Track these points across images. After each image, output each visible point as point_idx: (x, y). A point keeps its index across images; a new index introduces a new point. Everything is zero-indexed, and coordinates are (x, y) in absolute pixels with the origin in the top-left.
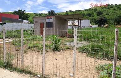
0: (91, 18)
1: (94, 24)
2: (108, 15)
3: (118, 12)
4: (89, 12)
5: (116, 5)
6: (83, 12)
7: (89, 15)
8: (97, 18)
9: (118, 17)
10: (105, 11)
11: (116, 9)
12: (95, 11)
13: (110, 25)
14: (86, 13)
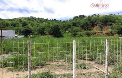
0: (16, 28)
1: (19, 35)
2: (33, 26)
3: (41, 25)
4: (14, 22)
5: (38, 18)
6: (6, 22)
7: (14, 25)
8: (22, 28)
9: (41, 28)
10: (30, 22)
11: (39, 22)
12: (20, 22)
13: (35, 35)
14: (10, 22)
